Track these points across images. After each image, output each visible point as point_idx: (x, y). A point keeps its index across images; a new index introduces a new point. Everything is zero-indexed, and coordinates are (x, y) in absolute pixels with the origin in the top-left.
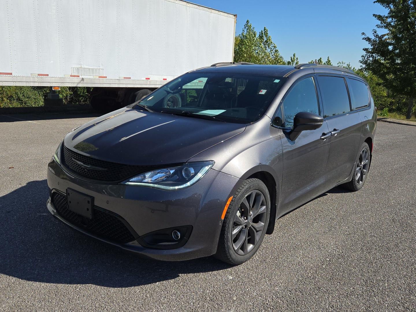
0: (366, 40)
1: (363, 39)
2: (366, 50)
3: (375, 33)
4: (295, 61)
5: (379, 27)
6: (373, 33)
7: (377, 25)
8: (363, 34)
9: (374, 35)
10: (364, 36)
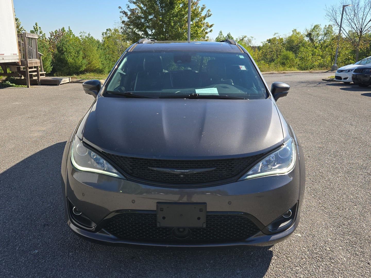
0: (123, 14)
1: (120, 13)
2: (123, 22)
3: (129, 7)
4: (39, 31)
5: (131, 3)
6: (127, 8)
7: (129, 1)
8: (120, 7)
9: (128, 9)
10: (120, 10)
